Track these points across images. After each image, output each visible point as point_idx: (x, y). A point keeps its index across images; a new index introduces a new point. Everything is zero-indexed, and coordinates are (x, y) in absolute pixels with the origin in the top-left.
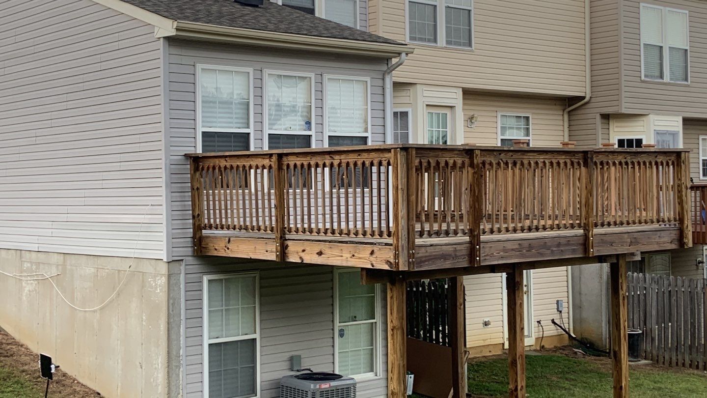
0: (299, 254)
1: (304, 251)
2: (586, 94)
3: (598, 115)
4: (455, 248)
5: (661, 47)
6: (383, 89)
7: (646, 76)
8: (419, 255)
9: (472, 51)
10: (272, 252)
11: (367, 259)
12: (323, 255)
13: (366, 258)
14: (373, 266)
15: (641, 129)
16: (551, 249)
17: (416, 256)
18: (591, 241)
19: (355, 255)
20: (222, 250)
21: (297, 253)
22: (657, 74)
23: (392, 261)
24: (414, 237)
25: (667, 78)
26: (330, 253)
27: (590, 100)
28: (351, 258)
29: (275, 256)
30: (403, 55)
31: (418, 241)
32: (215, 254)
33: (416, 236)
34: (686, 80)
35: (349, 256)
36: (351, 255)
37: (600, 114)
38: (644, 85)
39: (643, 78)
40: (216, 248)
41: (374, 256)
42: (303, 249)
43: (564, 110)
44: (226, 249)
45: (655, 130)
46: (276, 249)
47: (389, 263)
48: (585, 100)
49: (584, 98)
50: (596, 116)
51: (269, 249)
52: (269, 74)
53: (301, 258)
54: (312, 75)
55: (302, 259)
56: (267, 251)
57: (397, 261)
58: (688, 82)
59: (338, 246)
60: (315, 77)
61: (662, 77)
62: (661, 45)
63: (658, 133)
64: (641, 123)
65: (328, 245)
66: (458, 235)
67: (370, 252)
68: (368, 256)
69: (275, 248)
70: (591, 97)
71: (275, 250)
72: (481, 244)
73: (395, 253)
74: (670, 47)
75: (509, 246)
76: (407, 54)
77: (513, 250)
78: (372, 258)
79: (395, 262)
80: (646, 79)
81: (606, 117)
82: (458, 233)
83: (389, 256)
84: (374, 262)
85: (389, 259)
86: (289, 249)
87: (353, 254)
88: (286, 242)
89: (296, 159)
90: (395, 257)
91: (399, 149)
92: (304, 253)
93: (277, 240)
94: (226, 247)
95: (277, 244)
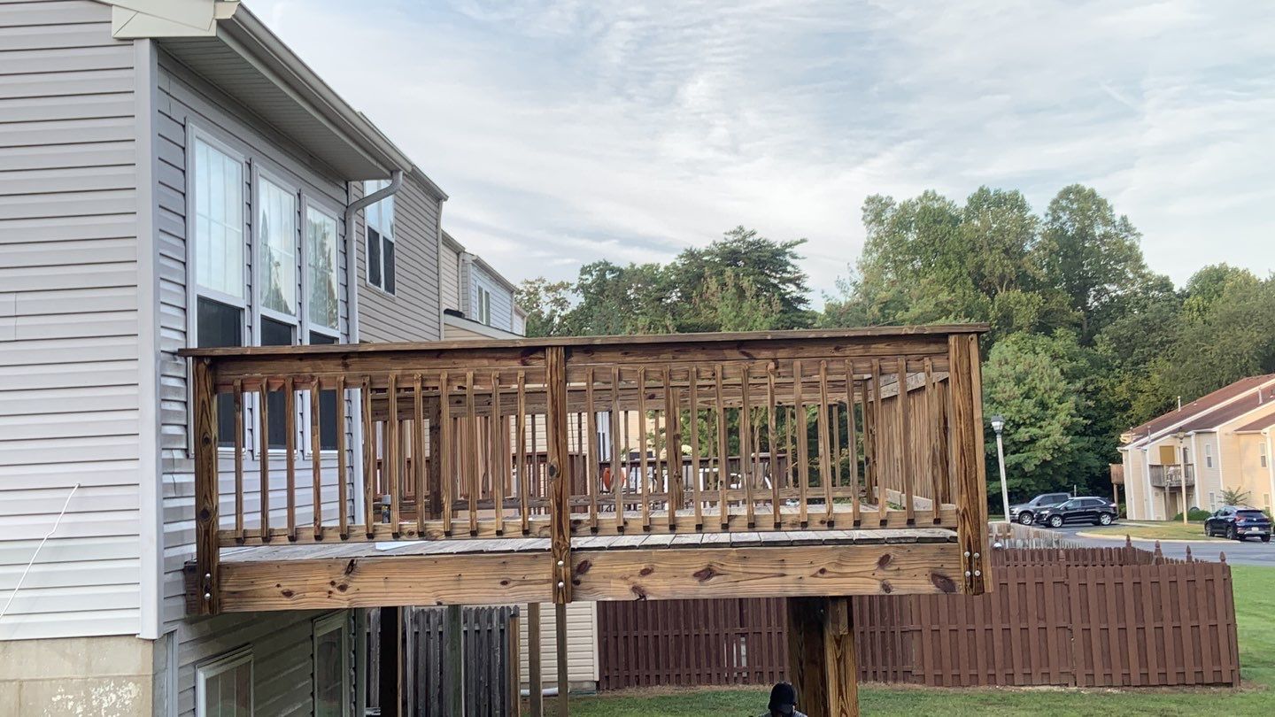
0: (632, 580)
1: (645, 572)
11: (871, 574)
12: (714, 579)
13: (866, 574)
14: (887, 590)
20: (318, 593)
21: (627, 578)
23: (958, 575)
26: (740, 570)
28: (814, 576)
32: (286, 604)
36: (816, 570)
40: (289, 589)
41: (891, 567)
42: (643, 567)
44: (334, 590)
46: (557, 576)
47: (939, 580)
51: (513, 577)
52: (260, 176)
55: (643, 592)
56: (504, 583)
67: (877, 560)
68: (873, 568)
71: (551, 576)
73: (971, 557)
74: (383, 237)
78: (881, 574)
79: (972, 576)
83: (939, 565)
84: (891, 581)
85: (939, 571)
86: (591, 571)
87: (821, 567)
88: (581, 557)
89: (619, 361)
90: (971, 564)
91: (974, 336)
92: (649, 576)
93: (558, 551)
94: (333, 583)
95: (560, 563)
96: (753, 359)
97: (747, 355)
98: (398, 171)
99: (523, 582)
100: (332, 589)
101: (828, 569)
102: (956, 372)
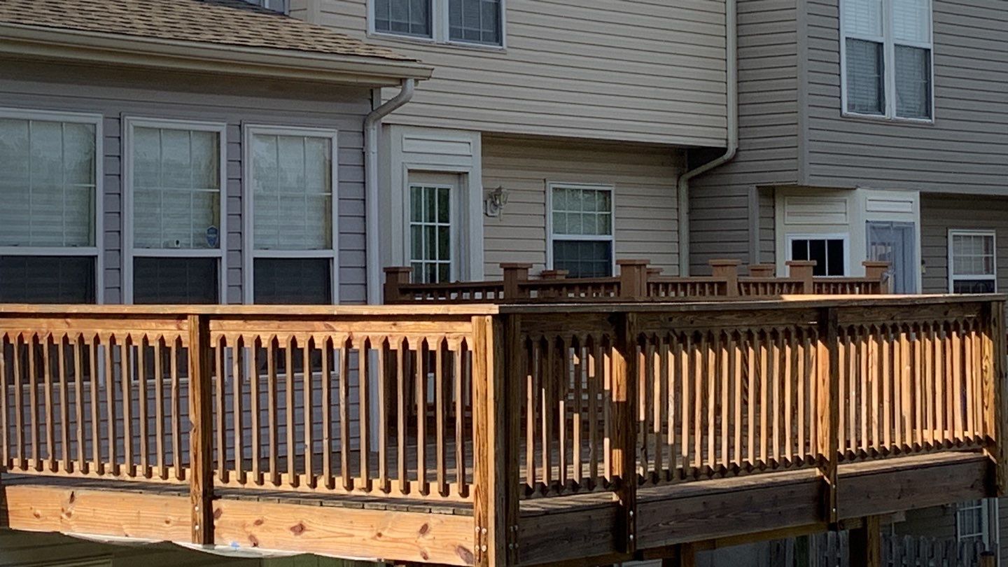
0: (248, 529)
1: (259, 523)
2: (727, 144)
3: (754, 188)
4: (590, 517)
5: (880, 45)
6: (364, 153)
7: (851, 107)
8: (526, 534)
9: (503, 52)
10: (179, 523)
11: (413, 541)
12: (305, 533)
13: (408, 541)
14: (425, 558)
15: (840, 219)
16: (762, 510)
17: (521, 535)
18: (832, 493)
19: (385, 533)
20: (56, 518)
21: (244, 526)
22: (872, 101)
23: (473, 548)
24: (518, 496)
25: (891, 111)
26: (321, 527)
27: (735, 156)
28: (374, 538)
29: (190, 533)
30: (410, 83)
31: (527, 505)
32: (36, 525)
33: (521, 496)
34: (928, 115)
35: (368, 535)
36: (374, 534)
37: (758, 187)
38: (846, 126)
39: (845, 110)
40: (38, 512)
41: (429, 536)
42: (257, 518)
43: (679, 177)
44: (64, 516)
45: (867, 221)
46: (194, 519)
47: (463, 552)
48: (728, 156)
49: (724, 151)
50: (748, 189)
51: (172, 518)
52: (135, 127)
53: (252, 537)
54: (222, 128)
55: (256, 540)
56: (167, 522)
57: (484, 548)
58: (930, 118)
59: (341, 513)
60: (228, 129)
61: (880, 107)
62: (880, 40)
63: (874, 228)
64: (840, 207)
65: (318, 511)
66: (595, 490)
67: (419, 528)
68: (416, 536)
69: (190, 515)
70: (737, 150)
71: (190, 520)
72: (638, 506)
73: (480, 532)
74: (896, 45)
75: (686, 507)
76: (416, 81)
77: (692, 516)
78: (424, 541)
79: (480, 550)
80: (851, 114)
81: (769, 194)
82: (594, 486)
83: (464, 538)
84: (428, 549)
85: (464, 544)
86: (222, 519)
87: (378, 531)
88: (216, 504)
89: (241, 328)
90: (481, 539)
91: (490, 318)
92: (260, 527)
93: (194, 498)
94: (63, 510)
95: (197, 508)
96: (334, 331)
97: (330, 327)
98: (406, 79)
100: (62, 515)
101: (383, 533)
102: (476, 351)
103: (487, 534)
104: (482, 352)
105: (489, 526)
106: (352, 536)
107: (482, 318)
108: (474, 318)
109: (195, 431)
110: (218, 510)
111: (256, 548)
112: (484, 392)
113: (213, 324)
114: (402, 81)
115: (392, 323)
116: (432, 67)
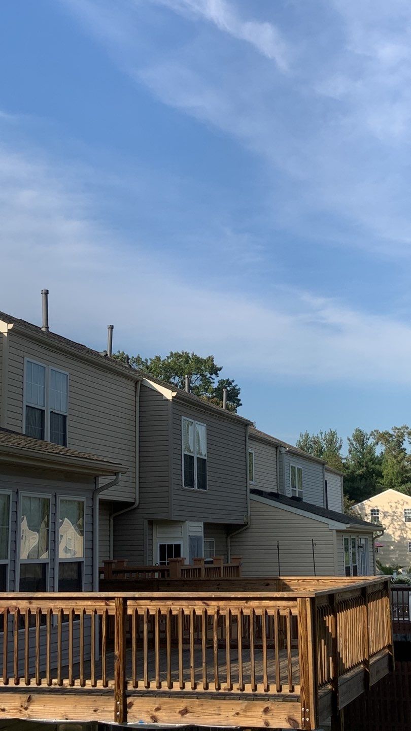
0: (151, 713)
1: (157, 709)
2: (135, 501)
5: (193, 458)
6: (93, 509)
11: (260, 717)
12: (188, 714)
13: (256, 716)
14: (267, 725)
15: (180, 535)
20: (16, 711)
21: (148, 711)
23: (299, 719)
25: (196, 486)
26: (200, 711)
28: (234, 716)
29: (114, 716)
30: (120, 475)
32: (2, 715)
35: (230, 714)
36: (234, 713)
37: (147, 520)
38: (184, 493)
40: (5, 707)
41: (269, 714)
42: (156, 706)
43: (110, 515)
45: (189, 536)
46: (116, 709)
47: (292, 722)
48: (135, 506)
49: (133, 503)
50: (144, 521)
51: (100, 708)
52: (22, 496)
53: (152, 718)
55: (156, 718)
56: (95, 711)
57: (307, 719)
58: (206, 489)
60: (52, 497)
62: (193, 455)
63: (191, 539)
64: (180, 530)
66: (330, 684)
67: (263, 710)
68: (261, 714)
70: (139, 503)
71: (113, 709)
73: (305, 711)
74: (197, 458)
76: (123, 473)
79: (305, 720)
81: (151, 523)
82: (329, 682)
83: (291, 714)
84: (269, 720)
85: (292, 717)
86: (133, 708)
87: (237, 712)
88: (129, 700)
89: (148, 604)
90: (305, 714)
91: (309, 599)
92: (159, 711)
93: (117, 697)
94: (22, 706)
95: (118, 703)
96: (208, 605)
97: (206, 603)
98: (118, 473)
99: (103, 711)
100: (21, 709)
101: (240, 712)
102: (300, 617)
103: (309, 711)
104: (304, 616)
105: (310, 708)
106: (219, 715)
107: (304, 599)
108: (298, 599)
109: (118, 660)
110: (130, 703)
111: (155, 724)
112: (306, 637)
113: (129, 602)
114: (116, 474)
115: (245, 601)
116: (128, 467)
